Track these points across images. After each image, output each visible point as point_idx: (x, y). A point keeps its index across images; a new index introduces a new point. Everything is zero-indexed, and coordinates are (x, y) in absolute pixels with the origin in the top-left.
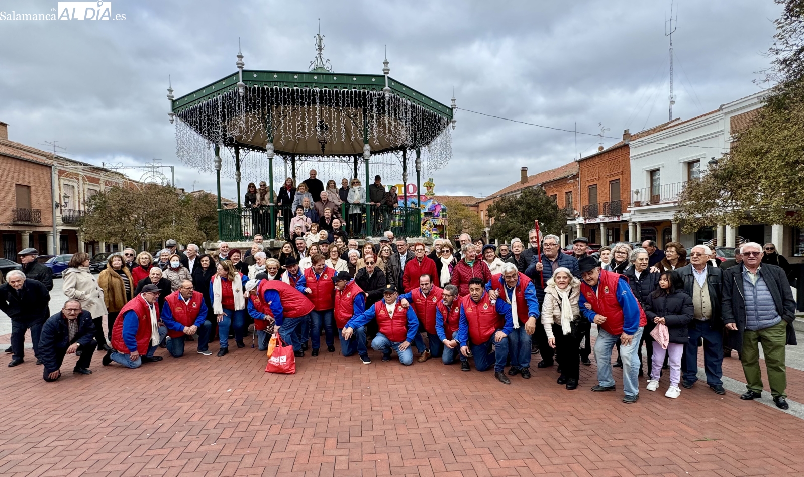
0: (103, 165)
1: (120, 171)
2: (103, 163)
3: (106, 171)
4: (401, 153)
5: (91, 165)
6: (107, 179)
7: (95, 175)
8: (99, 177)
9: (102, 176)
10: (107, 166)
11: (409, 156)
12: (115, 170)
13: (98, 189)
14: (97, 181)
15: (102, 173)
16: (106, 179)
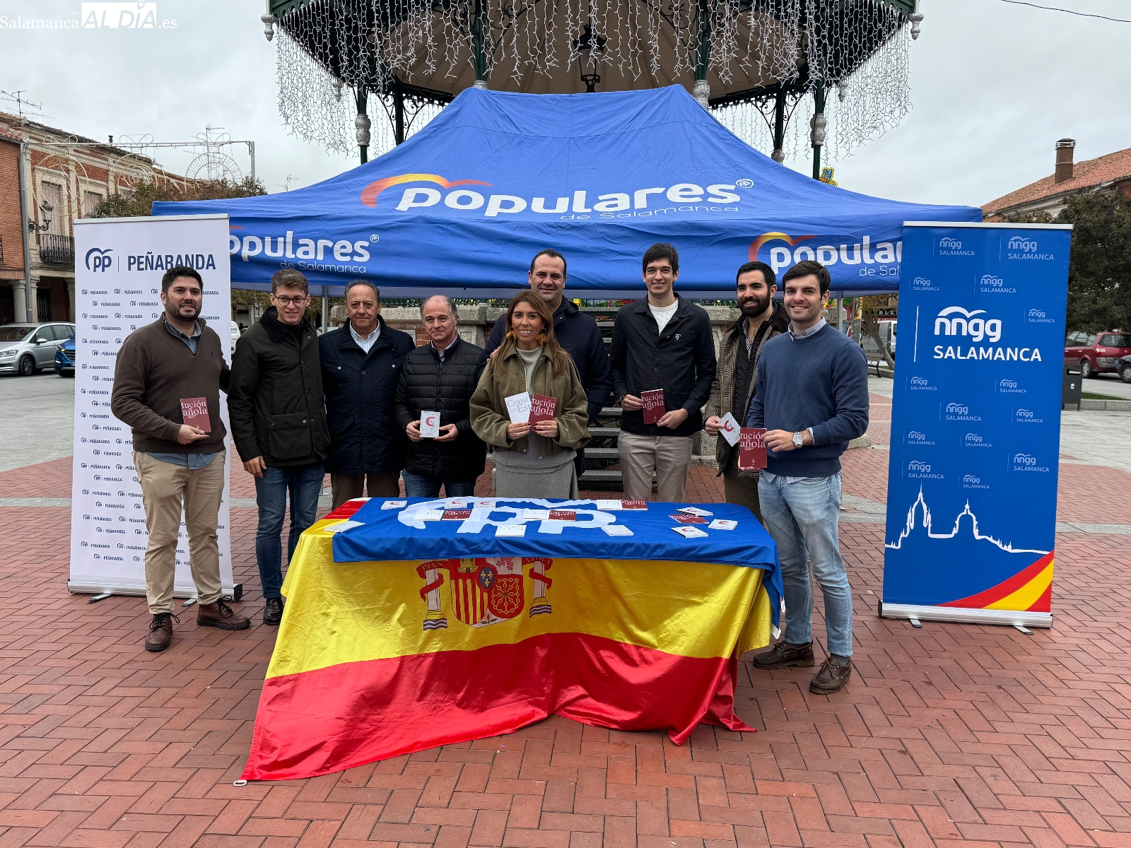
0: (111, 140)
1: (147, 153)
2: (111, 137)
3: (121, 153)
4: (772, 103)
5: (90, 141)
6: (122, 171)
7: (97, 163)
8: (105, 167)
9: (111, 165)
10: (116, 143)
11: (790, 109)
12: (136, 151)
13: (103, 191)
14: (102, 175)
15: (111, 159)
16: (120, 171)
